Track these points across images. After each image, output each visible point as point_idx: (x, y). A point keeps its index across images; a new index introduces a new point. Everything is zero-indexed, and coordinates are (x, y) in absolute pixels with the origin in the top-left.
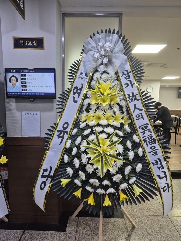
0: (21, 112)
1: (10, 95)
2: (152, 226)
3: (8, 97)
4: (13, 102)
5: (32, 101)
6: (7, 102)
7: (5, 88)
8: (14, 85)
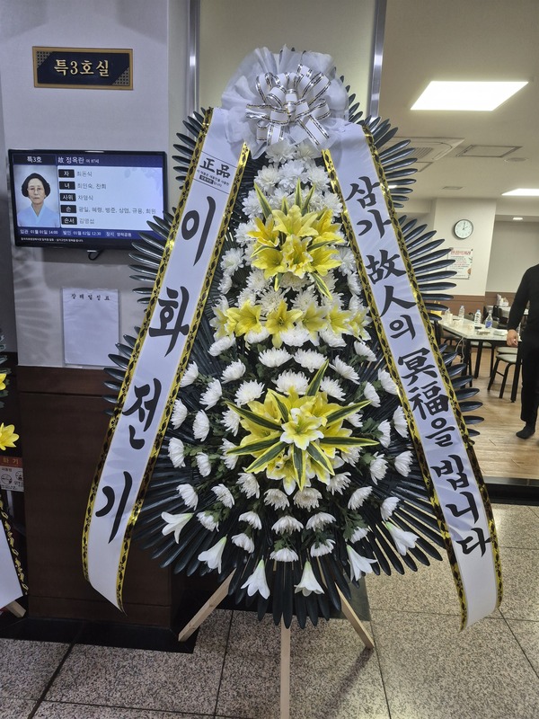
0: (61, 290)
1: (24, 236)
2: (453, 646)
3: (20, 243)
4: (35, 259)
5: (93, 257)
6: (18, 259)
7: (11, 215)
8: (37, 206)
